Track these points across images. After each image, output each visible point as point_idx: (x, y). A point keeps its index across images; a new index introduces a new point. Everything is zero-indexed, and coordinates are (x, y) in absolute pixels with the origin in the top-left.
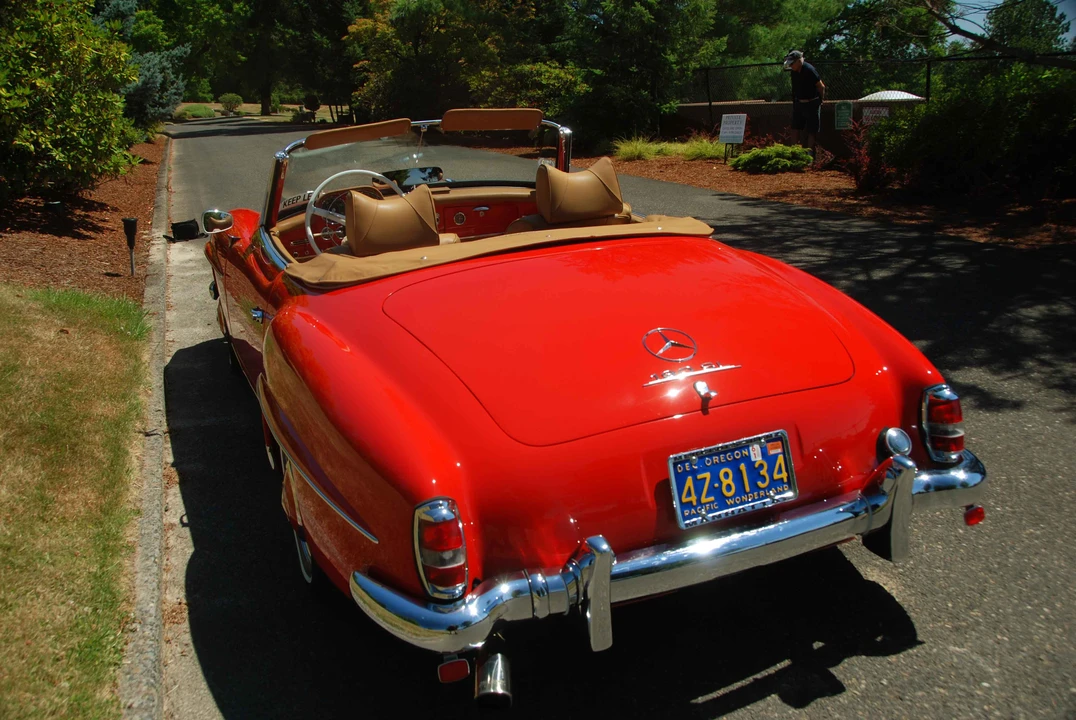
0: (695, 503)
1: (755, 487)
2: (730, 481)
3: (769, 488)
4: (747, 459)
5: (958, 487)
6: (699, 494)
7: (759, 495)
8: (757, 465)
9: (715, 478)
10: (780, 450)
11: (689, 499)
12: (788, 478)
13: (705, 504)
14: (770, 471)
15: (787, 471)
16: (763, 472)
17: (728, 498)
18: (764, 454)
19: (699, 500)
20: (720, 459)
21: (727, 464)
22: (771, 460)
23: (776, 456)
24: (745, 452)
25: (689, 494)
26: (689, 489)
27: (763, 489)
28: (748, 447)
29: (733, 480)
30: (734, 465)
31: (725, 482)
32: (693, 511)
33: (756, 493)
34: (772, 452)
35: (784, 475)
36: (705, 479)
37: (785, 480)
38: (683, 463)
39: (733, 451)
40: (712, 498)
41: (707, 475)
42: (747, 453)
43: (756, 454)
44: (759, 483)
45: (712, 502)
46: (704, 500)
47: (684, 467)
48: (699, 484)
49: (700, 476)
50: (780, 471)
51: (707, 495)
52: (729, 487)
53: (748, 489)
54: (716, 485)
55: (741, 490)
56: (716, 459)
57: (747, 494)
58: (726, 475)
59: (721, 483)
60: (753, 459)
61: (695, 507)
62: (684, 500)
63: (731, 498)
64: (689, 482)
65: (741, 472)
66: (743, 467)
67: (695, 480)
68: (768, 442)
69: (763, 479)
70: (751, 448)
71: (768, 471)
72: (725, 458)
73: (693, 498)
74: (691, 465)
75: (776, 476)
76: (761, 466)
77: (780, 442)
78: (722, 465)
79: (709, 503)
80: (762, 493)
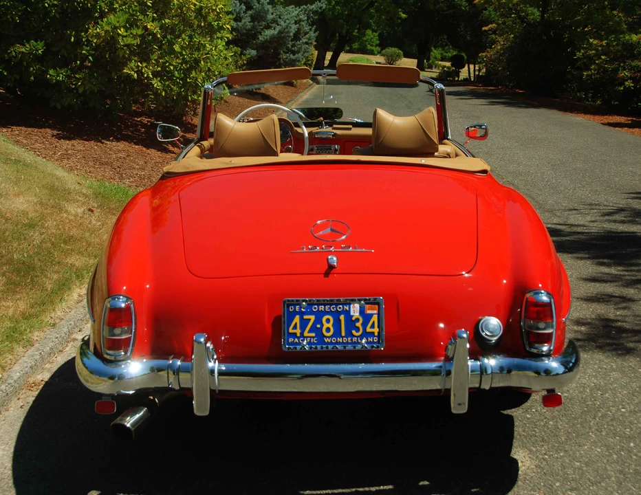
0: (298, 335)
1: (349, 334)
2: (330, 325)
3: (361, 337)
4: (347, 313)
5: (542, 374)
6: (303, 328)
7: (352, 340)
8: (354, 319)
9: (318, 320)
10: (376, 312)
11: (294, 331)
12: (379, 333)
13: (307, 337)
14: (365, 325)
15: (379, 327)
16: (358, 324)
17: (326, 337)
18: (362, 312)
19: (302, 334)
20: (325, 309)
21: (330, 313)
22: (367, 318)
23: (371, 315)
24: (346, 308)
25: (295, 327)
26: (296, 324)
27: (357, 337)
28: (350, 304)
29: (333, 325)
30: (336, 315)
31: (326, 325)
32: (296, 340)
33: (349, 339)
34: (369, 312)
35: (376, 330)
36: (310, 320)
37: (376, 334)
38: (295, 305)
39: (337, 305)
40: (313, 335)
41: (312, 318)
42: (348, 309)
43: (355, 310)
44: (354, 332)
45: (313, 337)
46: (306, 334)
47: (295, 308)
48: (304, 323)
49: (305, 317)
50: (373, 326)
51: (310, 332)
52: (328, 330)
53: (343, 334)
54: (318, 326)
55: (337, 333)
56: (322, 308)
57: (343, 337)
58: (328, 321)
59: (322, 325)
60: (352, 313)
61: (298, 338)
62: (291, 331)
63: (329, 337)
64: (297, 319)
65: (340, 321)
66: (342, 317)
67: (302, 319)
68: (367, 304)
69: (358, 330)
70: (352, 306)
71: (362, 324)
72: (330, 308)
73: (298, 331)
74: (301, 308)
75: (369, 330)
76: (357, 320)
77: (377, 306)
78: (326, 313)
79: (311, 337)
80: (355, 339)
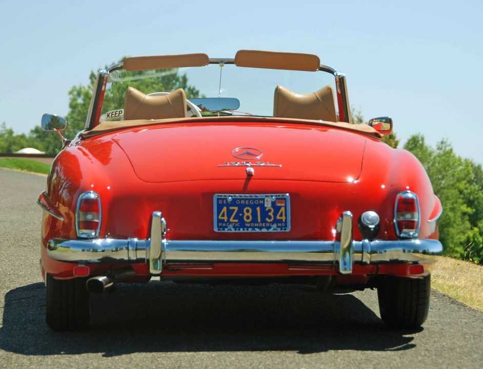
0: (226, 221)
1: (263, 221)
2: (249, 214)
3: (273, 223)
4: (262, 207)
6: (229, 217)
7: (266, 225)
8: (267, 209)
9: (241, 210)
10: (283, 205)
11: (223, 218)
12: (286, 220)
13: (232, 223)
14: (275, 214)
15: (286, 216)
17: (247, 223)
18: (273, 204)
19: (228, 220)
20: (245, 202)
21: (249, 205)
22: (277, 209)
23: (280, 207)
25: (223, 215)
26: (224, 213)
27: (270, 223)
28: (264, 199)
29: (252, 214)
30: (254, 207)
31: (246, 214)
32: (224, 225)
34: (279, 205)
35: (283, 218)
36: (234, 210)
37: (284, 221)
38: (223, 199)
39: (254, 199)
40: (237, 221)
41: (236, 209)
42: (262, 202)
43: (268, 203)
44: (267, 219)
45: (237, 223)
46: (231, 220)
47: (223, 201)
48: (230, 213)
49: (231, 208)
50: (281, 215)
51: (234, 219)
52: (248, 218)
53: (259, 221)
54: (241, 215)
55: (255, 220)
56: (243, 202)
57: (259, 223)
58: (248, 211)
59: (243, 214)
60: (266, 206)
61: (226, 223)
62: (220, 218)
63: (249, 223)
64: (225, 209)
65: (257, 211)
66: (258, 209)
67: (228, 209)
68: (277, 199)
69: (270, 218)
70: (266, 200)
71: (273, 214)
72: (249, 203)
73: (225, 218)
74: (227, 201)
75: (278, 217)
76: (270, 211)
77: (284, 201)
78: (246, 206)
79: (235, 223)
80: (268, 225)
